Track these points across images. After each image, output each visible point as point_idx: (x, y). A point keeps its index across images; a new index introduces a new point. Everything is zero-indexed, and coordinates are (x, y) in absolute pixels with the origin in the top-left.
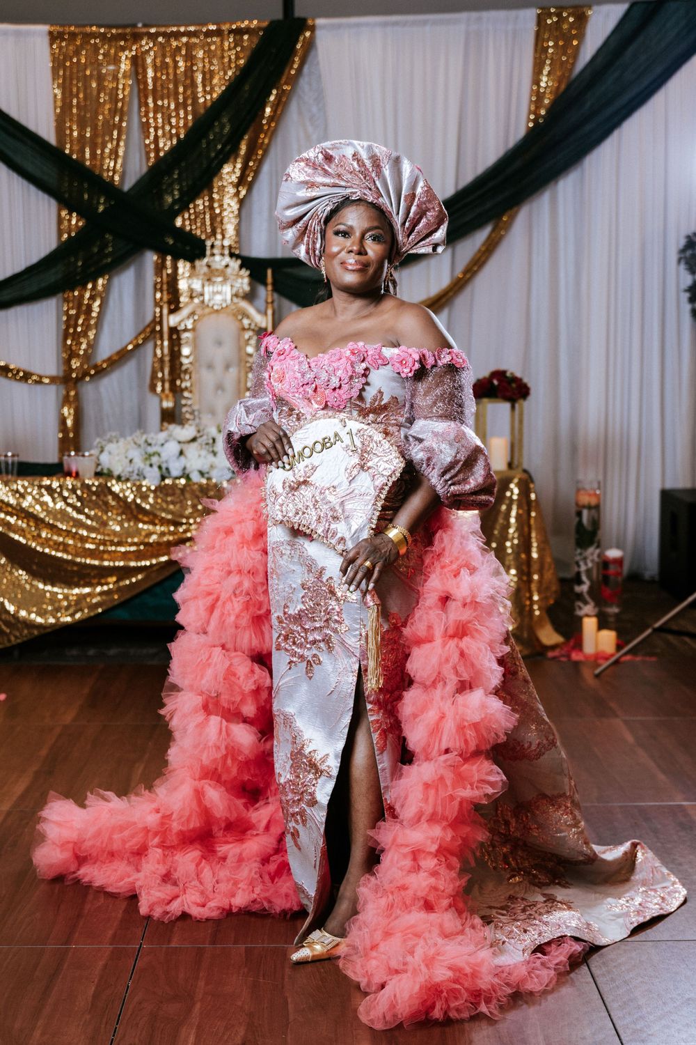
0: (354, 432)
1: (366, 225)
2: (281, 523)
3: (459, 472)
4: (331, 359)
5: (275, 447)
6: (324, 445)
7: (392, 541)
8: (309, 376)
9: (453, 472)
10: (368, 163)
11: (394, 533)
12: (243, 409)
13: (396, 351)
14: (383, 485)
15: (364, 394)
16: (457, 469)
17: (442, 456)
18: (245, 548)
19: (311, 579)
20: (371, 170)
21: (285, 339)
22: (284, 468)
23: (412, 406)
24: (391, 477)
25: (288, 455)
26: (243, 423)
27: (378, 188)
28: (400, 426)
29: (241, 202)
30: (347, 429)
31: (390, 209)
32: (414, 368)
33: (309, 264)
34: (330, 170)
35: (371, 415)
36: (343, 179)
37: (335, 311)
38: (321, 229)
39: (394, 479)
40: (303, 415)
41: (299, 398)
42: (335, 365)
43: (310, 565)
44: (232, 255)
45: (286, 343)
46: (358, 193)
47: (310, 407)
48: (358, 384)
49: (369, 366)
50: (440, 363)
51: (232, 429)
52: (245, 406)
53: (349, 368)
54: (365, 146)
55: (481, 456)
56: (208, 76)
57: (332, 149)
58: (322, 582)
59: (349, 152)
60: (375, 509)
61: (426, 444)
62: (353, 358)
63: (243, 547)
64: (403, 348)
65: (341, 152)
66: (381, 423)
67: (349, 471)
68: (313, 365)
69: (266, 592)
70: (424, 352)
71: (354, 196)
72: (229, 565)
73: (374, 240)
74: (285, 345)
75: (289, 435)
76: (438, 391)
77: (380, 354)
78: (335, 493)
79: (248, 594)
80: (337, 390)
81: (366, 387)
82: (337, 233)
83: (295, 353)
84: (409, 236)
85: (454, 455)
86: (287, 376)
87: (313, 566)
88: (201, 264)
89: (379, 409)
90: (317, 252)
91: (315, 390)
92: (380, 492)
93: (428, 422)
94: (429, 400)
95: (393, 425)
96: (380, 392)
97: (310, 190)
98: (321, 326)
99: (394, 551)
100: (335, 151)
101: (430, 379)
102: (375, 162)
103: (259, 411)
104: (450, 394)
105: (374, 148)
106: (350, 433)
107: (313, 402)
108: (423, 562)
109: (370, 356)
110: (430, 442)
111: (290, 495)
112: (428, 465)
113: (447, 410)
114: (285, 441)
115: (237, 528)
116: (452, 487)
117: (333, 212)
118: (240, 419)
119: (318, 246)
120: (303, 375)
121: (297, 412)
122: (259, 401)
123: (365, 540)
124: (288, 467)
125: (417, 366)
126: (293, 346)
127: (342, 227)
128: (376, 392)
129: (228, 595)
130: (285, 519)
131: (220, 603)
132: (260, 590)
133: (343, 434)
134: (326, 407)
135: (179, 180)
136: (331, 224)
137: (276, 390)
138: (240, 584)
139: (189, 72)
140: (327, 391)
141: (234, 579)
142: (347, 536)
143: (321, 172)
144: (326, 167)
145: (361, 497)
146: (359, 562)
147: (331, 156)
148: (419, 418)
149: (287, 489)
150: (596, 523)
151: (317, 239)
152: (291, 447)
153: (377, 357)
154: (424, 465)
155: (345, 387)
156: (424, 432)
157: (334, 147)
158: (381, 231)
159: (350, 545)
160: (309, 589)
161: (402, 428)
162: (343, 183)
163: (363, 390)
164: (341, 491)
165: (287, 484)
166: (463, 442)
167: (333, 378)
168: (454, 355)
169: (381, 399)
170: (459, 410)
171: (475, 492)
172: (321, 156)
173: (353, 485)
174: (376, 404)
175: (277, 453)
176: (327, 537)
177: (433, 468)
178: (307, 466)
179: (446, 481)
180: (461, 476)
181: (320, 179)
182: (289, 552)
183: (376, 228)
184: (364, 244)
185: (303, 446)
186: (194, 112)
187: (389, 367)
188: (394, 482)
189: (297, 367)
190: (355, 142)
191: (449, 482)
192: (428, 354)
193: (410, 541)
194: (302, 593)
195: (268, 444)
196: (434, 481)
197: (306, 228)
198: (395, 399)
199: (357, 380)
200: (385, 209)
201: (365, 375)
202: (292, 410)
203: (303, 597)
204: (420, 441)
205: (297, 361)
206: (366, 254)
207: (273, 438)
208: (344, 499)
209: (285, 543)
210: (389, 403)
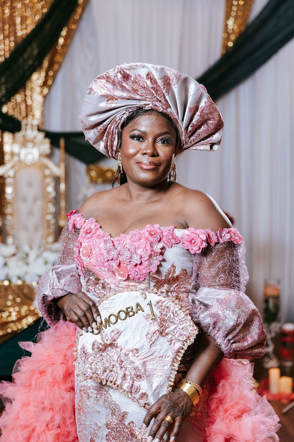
0: (153, 303)
1: (158, 131)
2: (91, 378)
3: (239, 332)
4: (132, 240)
5: (85, 315)
6: (127, 313)
7: (187, 395)
8: (114, 253)
9: (235, 333)
10: (160, 82)
11: (187, 388)
12: (55, 276)
13: (186, 231)
14: (179, 349)
15: (161, 269)
16: (238, 330)
17: (227, 321)
18: (56, 387)
19: (115, 420)
20: (162, 87)
21: (91, 219)
22: (93, 332)
23: (198, 275)
24: (186, 342)
25: (96, 322)
26: (55, 287)
27: (166, 101)
28: (188, 292)
29: (45, 97)
30: (147, 301)
31: (176, 117)
32: (202, 247)
33: (107, 155)
34: (127, 86)
35: (166, 285)
36: (138, 94)
37: (131, 196)
38: (119, 132)
39: (189, 343)
40: (108, 284)
41: (105, 271)
42: (136, 244)
43: (114, 410)
44: (39, 130)
45: (91, 223)
46: (150, 106)
47: (114, 278)
48: (156, 262)
49: (165, 245)
50: (221, 241)
51: (46, 293)
52: (56, 273)
53: (149, 248)
54: (158, 69)
55: (256, 317)
56: (24, 19)
57: (129, 69)
58: (124, 424)
59: (143, 73)
60: (172, 369)
61: (213, 310)
62: (151, 239)
63: (54, 386)
64: (191, 229)
65: (137, 72)
66: (174, 291)
67: (149, 336)
68: (116, 243)
69: (74, 423)
70: (209, 232)
71: (147, 107)
72: (43, 403)
73: (163, 143)
74: (90, 224)
75: (97, 304)
76: (220, 264)
77: (172, 234)
78: (137, 355)
79: (59, 427)
80: (138, 266)
81: (163, 263)
82: (133, 137)
83: (100, 232)
84: (190, 137)
85: (236, 319)
86: (94, 252)
87: (117, 410)
88: (19, 135)
89: (172, 280)
90: (114, 148)
91: (119, 265)
92: (177, 355)
93: (212, 290)
94: (213, 271)
95: (183, 292)
96: (173, 266)
97: (110, 102)
98: (119, 208)
99: (189, 405)
100: (132, 71)
101: (213, 254)
102: (166, 81)
103: (68, 277)
104: (229, 266)
105: (166, 71)
106: (150, 304)
107: (116, 274)
108: (209, 407)
109: (165, 237)
110: (216, 309)
111: (98, 355)
112: (214, 328)
113: (227, 280)
114: (94, 310)
115: (49, 370)
116: (234, 345)
117: (130, 119)
118: (53, 284)
119: (115, 143)
120: (108, 252)
121: (102, 281)
122: (68, 267)
123: (165, 396)
124: (96, 331)
125: (205, 245)
126: (98, 226)
127: (136, 133)
128: (170, 266)
129: (43, 428)
130: (94, 376)
131: (35, 434)
132: (69, 422)
133: (144, 305)
134: (128, 279)
135: (5, 83)
136: (127, 128)
137: (85, 263)
138: (53, 419)
139: (12, 17)
140: (129, 267)
141: (47, 416)
142: (149, 393)
143: (119, 87)
144: (124, 84)
145: (161, 359)
146: (160, 416)
147: (128, 75)
148: (204, 286)
149: (96, 350)
150: (277, 307)
151: (114, 139)
152: (99, 315)
153: (171, 237)
154: (211, 328)
155: (146, 264)
156: (210, 299)
157: (131, 68)
158: (169, 135)
159: (152, 401)
160: (112, 429)
161: (190, 294)
162: (138, 97)
163: (160, 265)
164: (143, 353)
165: (96, 346)
166: (243, 308)
167: (135, 256)
168: (232, 234)
169: (174, 272)
170: (237, 279)
171: (251, 348)
172: (119, 75)
173: (153, 348)
174: (170, 276)
175: (87, 320)
176: (131, 392)
177: (219, 331)
178: (113, 331)
179: (229, 340)
180: (241, 335)
181: (118, 93)
182: (95, 396)
183: (166, 133)
184: (156, 146)
185: (109, 314)
186: (15, 41)
187: (181, 244)
188: (189, 347)
189: (102, 245)
190: (150, 65)
191: (232, 341)
192: (212, 234)
193: (201, 392)
194: (107, 431)
195: (80, 313)
196: (219, 341)
197: (105, 130)
198: (184, 271)
199: (155, 258)
200: (172, 117)
201: (162, 254)
202: (98, 279)
203: (107, 435)
204: (206, 306)
205: (102, 241)
206: (158, 155)
207: (84, 307)
208: (145, 360)
209: (92, 388)
210: (180, 274)
